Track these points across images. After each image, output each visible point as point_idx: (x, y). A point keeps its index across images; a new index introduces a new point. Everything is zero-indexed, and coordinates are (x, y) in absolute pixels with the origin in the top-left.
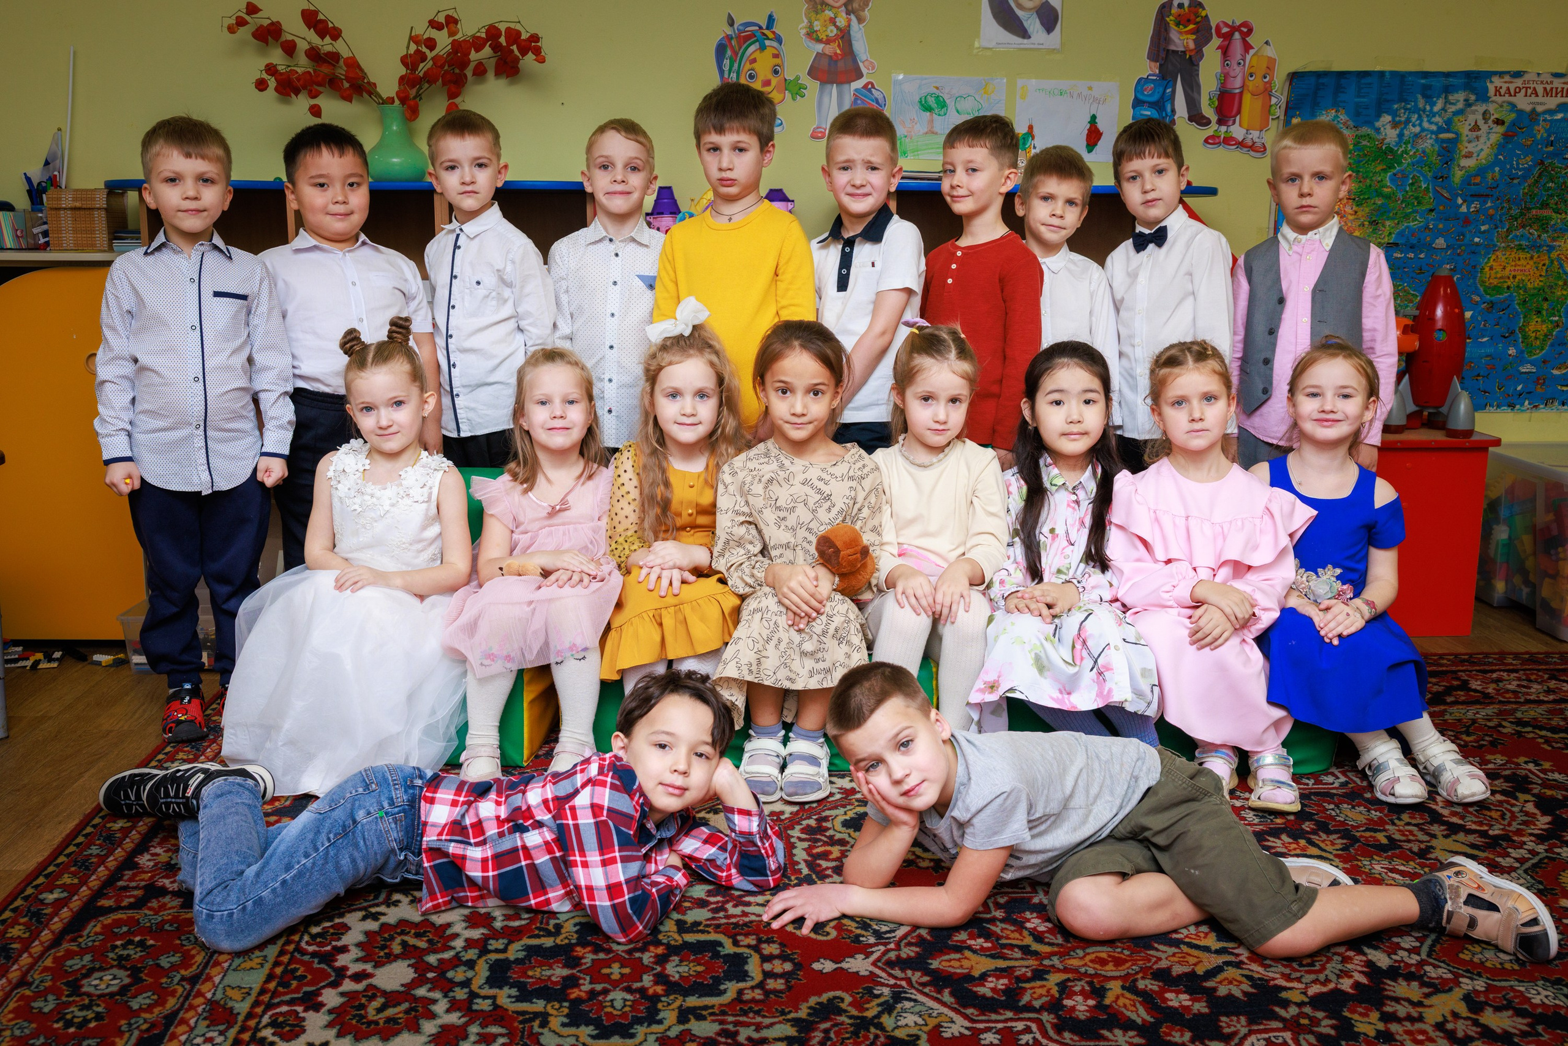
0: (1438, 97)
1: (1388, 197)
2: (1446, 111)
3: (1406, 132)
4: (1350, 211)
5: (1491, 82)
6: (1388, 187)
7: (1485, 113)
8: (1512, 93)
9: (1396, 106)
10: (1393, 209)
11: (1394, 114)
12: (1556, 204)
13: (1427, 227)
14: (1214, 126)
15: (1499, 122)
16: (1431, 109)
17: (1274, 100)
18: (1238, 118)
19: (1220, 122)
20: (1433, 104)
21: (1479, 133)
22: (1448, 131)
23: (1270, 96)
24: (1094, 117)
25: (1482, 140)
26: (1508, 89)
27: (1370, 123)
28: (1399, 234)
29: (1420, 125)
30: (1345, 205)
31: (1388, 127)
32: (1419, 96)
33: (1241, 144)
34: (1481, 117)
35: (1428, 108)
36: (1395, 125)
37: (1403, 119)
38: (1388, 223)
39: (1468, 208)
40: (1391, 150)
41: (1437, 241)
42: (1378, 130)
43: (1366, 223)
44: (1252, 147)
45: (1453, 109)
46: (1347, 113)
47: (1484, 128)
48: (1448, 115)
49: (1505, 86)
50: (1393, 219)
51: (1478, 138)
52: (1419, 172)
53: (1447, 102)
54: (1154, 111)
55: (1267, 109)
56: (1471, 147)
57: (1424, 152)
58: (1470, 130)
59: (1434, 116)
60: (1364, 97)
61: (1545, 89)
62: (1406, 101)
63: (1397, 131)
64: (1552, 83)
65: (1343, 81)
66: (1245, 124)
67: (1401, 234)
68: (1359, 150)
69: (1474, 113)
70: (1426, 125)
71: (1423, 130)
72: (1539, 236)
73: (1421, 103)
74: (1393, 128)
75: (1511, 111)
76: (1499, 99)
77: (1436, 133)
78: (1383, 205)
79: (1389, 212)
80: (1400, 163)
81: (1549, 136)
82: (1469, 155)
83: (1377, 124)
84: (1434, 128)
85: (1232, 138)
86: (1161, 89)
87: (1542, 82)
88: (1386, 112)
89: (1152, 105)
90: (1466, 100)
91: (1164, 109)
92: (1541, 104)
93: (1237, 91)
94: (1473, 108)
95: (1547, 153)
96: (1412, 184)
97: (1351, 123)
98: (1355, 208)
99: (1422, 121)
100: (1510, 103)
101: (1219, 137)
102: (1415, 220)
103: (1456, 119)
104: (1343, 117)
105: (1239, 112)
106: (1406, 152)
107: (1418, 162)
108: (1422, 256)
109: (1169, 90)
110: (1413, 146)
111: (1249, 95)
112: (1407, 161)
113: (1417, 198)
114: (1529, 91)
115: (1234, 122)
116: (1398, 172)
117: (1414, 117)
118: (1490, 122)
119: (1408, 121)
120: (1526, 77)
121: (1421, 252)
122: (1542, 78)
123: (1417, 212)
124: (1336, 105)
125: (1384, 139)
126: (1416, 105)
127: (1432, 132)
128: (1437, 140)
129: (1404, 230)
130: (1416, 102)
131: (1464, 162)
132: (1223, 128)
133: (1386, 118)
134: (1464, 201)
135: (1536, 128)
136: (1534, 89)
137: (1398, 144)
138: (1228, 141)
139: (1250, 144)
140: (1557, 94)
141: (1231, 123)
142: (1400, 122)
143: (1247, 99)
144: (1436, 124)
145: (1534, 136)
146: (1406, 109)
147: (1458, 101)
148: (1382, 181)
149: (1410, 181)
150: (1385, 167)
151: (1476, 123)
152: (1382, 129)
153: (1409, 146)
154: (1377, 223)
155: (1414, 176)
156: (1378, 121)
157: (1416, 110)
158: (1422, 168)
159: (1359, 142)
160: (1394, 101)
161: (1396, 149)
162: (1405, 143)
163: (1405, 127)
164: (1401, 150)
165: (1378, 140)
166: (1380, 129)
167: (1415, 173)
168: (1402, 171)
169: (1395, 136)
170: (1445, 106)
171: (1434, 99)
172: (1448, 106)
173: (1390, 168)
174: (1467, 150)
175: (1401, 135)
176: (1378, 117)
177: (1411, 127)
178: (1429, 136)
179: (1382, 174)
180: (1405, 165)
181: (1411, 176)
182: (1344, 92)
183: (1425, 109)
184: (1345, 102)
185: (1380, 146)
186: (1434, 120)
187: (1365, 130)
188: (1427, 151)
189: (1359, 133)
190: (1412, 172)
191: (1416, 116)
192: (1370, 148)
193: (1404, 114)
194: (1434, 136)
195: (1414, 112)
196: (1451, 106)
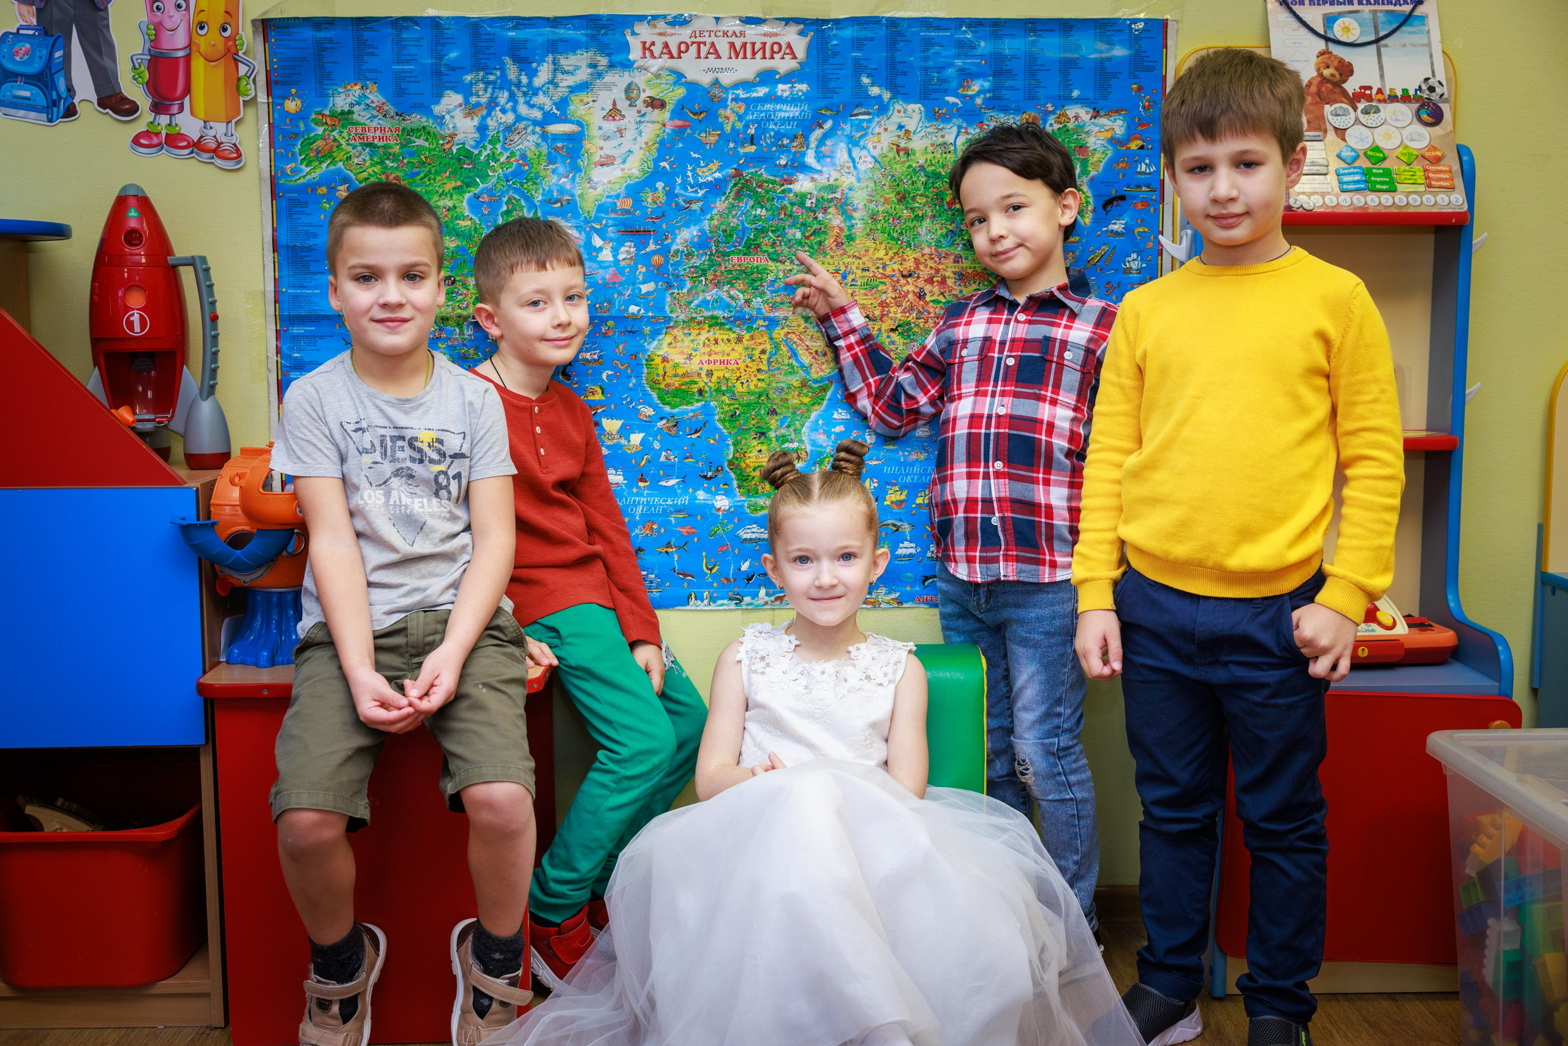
0: (542, 60)
1: (467, 236)
2: (556, 86)
3: (491, 123)
5: (634, 34)
6: (465, 218)
7: (629, 89)
8: (675, 53)
9: (468, 78)
11: (467, 91)
12: (774, 245)
14: (145, 118)
15: (656, 103)
16: (530, 83)
17: (243, 70)
18: (187, 101)
19: (158, 108)
20: (532, 74)
21: (622, 123)
22: (564, 119)
23: (236, 61)
25: (629, 134)
26: (666, 45)
27: (424, 108)
29: (514, 109)
31: (458, 113)
32: (508, 60)
33: (198, 146)
34: (623, 96)
35: (524, 80)
36: (470, 110)
37: (484, 100)
39: (615, 254)
40: (469, 155)
42: (440, 119)
44: (217, 151)
45: (568, 81)
46: (381, 91)
47: (631, 115)
48: (561, 92)
49: (659, 41)
51: (620, 132)
52: (517, 191)
53: (557, 68)
54: (36, 90)
55: (234, 85)
56: (609, 148)
57: (523, 156)
58: (606, 118)
59: (535, 94)
60: (408, 62)
61: (732, 45)
62: (487, 70)
63: (476, 121)
64: (742, 34)
65: (367, 35)
66: (200, 112)
68: (412, 154)
69: (608, 87)
70: (523, 109)
71: (519, 118)
72: (747, 302)
73: (512, 71)
74: (467, 115)
75: (675, 83)
76: (649, 62)
77: (542, 124)
78: (461, 250)
80: (484, 177)
81: (747, 127)
82: (607, 162)
83: (437, 109)
84: (537, 114)
85: (181, 136)
86: (45, 52)
87: (725, 34)
88: (452, 89)
89: (31, 79)
90: (592, 66)
91: (54, 87)
92: (727, 69)
93: (181, 54)
94: (607, 79)
95: (746, 155)
97: (390, 108)
99: (516, 103)
100: (673, 71)
101: (158, 134)
103: (575, 99)
104: (375, 97)
105: (187, 90)
106: (493, 157)
107: (515, 174)
109: (58, 54)
110: (504, 148)
111: (202, 60)
112: (495, 175)
114: (704, 50)
115: (181, 109)
116: (482, 192)
117: (503, 97)
118: (639, 103)
119: (492, 104)
120: (697, 25)
122: (723, 27)
124: (361, 76)
125: (452, 136)
126: (504, 75)
127: (535, 123)
128: (544, 136)
130: (503, 69)
131: (600, 174)
132: (164, 119)
133: (452, 100)
134: (606, 242)
135: (721, 112)
136: (713, 45)
137: (478, 144)
138: (174, 140)
139: (213, 146)
140: (754, 53)
141: (175, 109)
142: (478, 105)
143: (199, 66)
144: (541, 108)
145: (721, 127)
146: (487, 83)
147: (577, 68)
148: (455, 207)
149: (505, 208)
150: (459, 183)
151: (614, 104)
152: (447, 117)
153: (499, 146)
154: (453, 282)
155: (510, 199)
156: (437, 103)
157: (505, 84)
158: (522, 185)
159: (411, 142)
160: (464, 70)
161: (476, 152)
162: (490, 142)
163: (489, 114)
164: (484, 154)
165: (444, 138)
166: (443, 117)
167: (511, 193)
168: (490, 191)
169: (473, 130)
170: (554, 76)
171: (534, 65)
172: (560, 76)
173: (468, 185)
174: (602, 153)
175: (482, 129)
176: (438, 96)
177: (500, 115)
178: (530, 129)
179: (455, 197)
180: (494, 180)
181: (505, 199)
182: (372, 54)
183: (520, 82)
184: (375, 71)
185: (447, 146)
186: (535, 100)
187: (417, 120)
188: (528, 154)
189: (407, 124)
190: (507, 192)
191: (506, 94)
192: (430, 150)
193: (486, 90)
194: (538, 129)
195: (501, 88)
196: (565, 77)
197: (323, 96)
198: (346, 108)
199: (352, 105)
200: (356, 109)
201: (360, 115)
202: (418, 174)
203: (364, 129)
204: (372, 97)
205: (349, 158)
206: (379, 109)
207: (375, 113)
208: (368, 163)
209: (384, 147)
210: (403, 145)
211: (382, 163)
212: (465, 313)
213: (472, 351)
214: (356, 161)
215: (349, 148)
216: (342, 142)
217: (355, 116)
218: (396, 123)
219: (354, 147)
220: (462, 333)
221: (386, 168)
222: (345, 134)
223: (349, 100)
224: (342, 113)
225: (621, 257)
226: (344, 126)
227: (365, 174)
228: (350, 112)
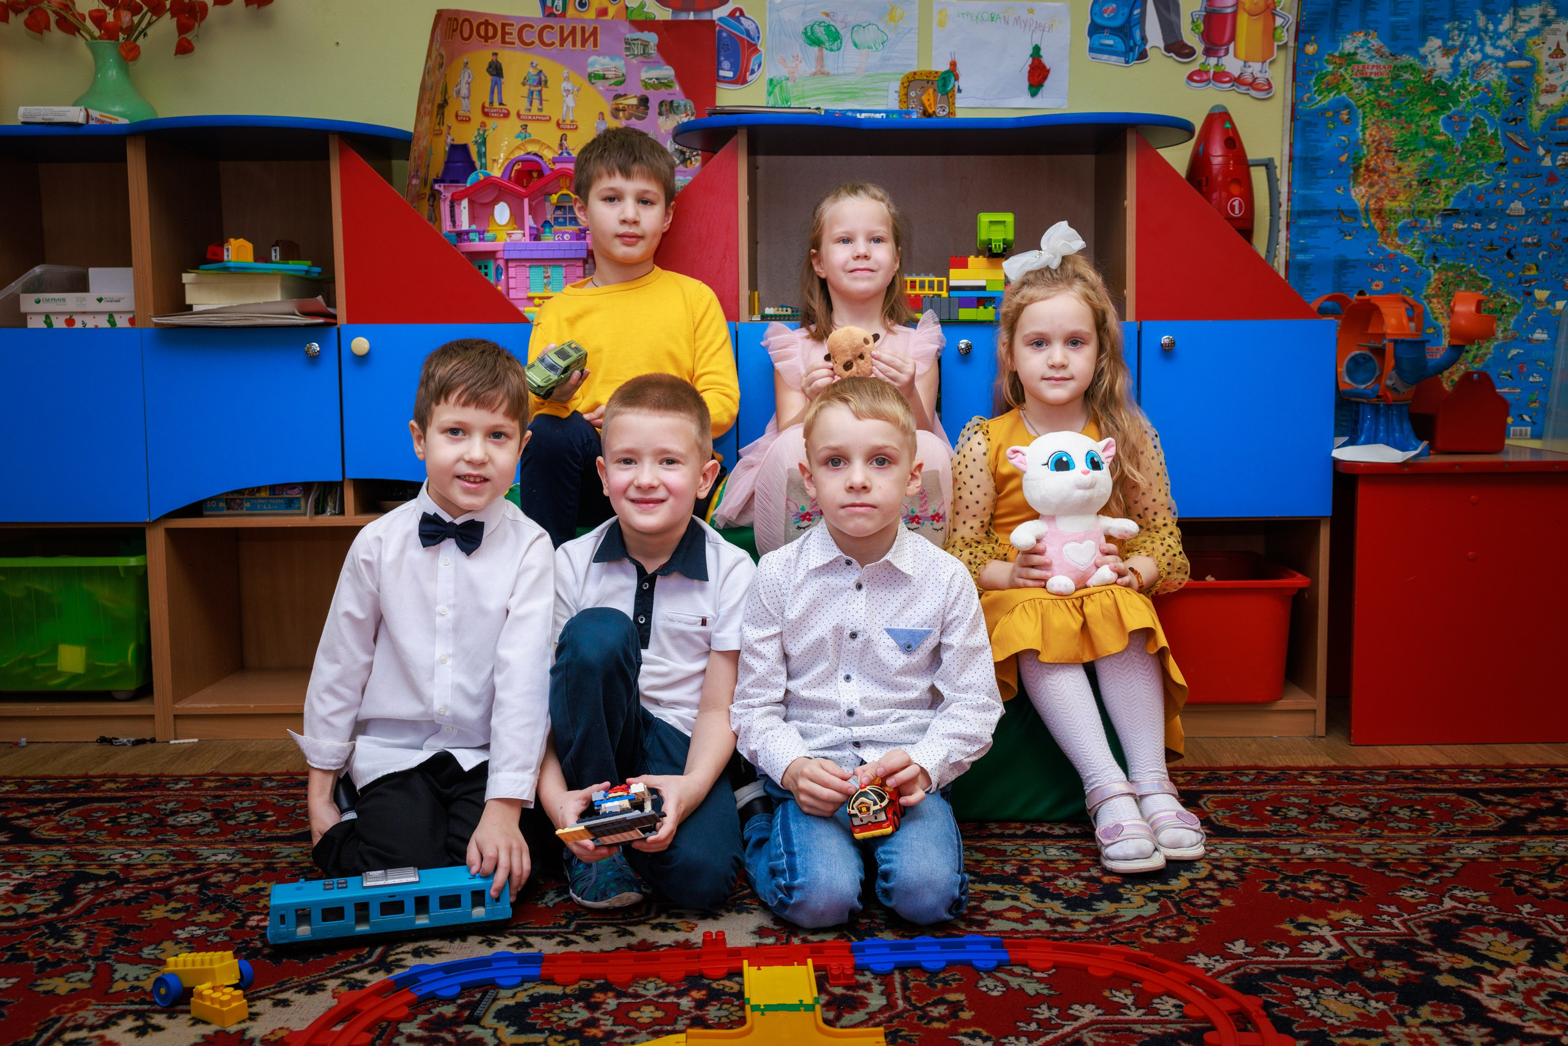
0: (1505, 12)
1: (1441, 147)
2: (1516, 32)
3: (1463, 61)
4: (1391, 168)
6: (1441, 134)
9: (1447, 26)
10: (1450, 163)
11: (1445, 36)
13: (1497, 188)
14: (1200, 58)
16: (1496, 29)
17: (1279, 21)
18: (1232, 46)
19: (1208, 52)
20: (1498, 22)
21: (1563, 60)
22: (1520, 57)
23: (1274, 15)
24: (1037, 49)
27: (1412, 50)
28: (1459, 196)
29: (1482, 50)
30: (1383, 160)
31: (1438, 54)
32: (1478, 12)
33: (1238, 81)
34: (1564, 38)
35: (1491, 27)
36: (1447, 51)
37: (1457, 43)
38: (1444, 182)
39: (1554, 160)
40: (1443, 85)
41: (1512, 205)
42: (1423, 58)
43: (1415, 183)
45: (1523, 28)
46: (1380, 37)
48: (1519, 36)
50: (1450, 176)
51: (1561, 66)
52: (1482, 112)
53: (1517, 19)
54: (1118, 39)
56: (1553, 79)
57: (1488, 86)
58: (1551, 56)
59: (1500, 38)
60: (1401, 15)
62: (1460, 19)
63: (1451, 60)
67: (1462, 197)
68: (1400, 86)
69: (1554, 32)
70: (1489, 50)
71: (1485, 57)
73: (1481, 21)
74: (1444, 55)
77: (1504, 60)
78: (1436, 158)
79: (1445, 167)
80: (1456, 102)
82: (1551, 90)
83: (1423, 51)
84: (1500, 53)
85: (1225, 74)
86: (1126, 10)
88: (1434, 35)
89: (1115, 31)
90: (1543, 16)
91: (1131, 36)
93: (1229, 10)
94: (1554, 26)
96: (1474, 130)
97: (1386, 50)
98: (1398, 163)
99: (1483, 45)
101: (1207, 72)
102: (1480, 177)
103: (1530, 41)
104: (1375, 42)
106: (1464, 87)
107: (1481, 100)
108: (1493, 226)
109: (1137, 12)
110: (1473, 80)
112: (1465, 100)
113: (1481, 148)
115: (1227, 52)
116: (1455, 114)
117: (1473, 41)
119: (1464, 46)
121: (1491, 221)
123: (1483, 166)
124: (1365, 26)
125: (1432, 71)
126: (1475, 24)
127: (1498, 60)
128: (1505, 70)
129: (1466, 192)
130: (1474, 19)
131: (1544, 99)
132: (1213, 61)
133: (1435, 43)
134: (1548, 151)
137: (1453, 77)
138: (1220, 76)
141: (1222, 53)
142: (1454, 47)
144: (1503, 48)
146: (1461, 30)
147: (1532, 17)
148: (1432, 126)
149: (1472, 126)
150: (1435, 108)
151: (1558, 45)
152: (1429, 57)
153: (1468, 79)
154: (1429, 183)
155: (1476, 119)
156: (1423, 46)
157: (1475, 31)
158: (1486, 107)
159: (1399, 76)
160: (1443, 20)
161: (1450, 83)
162: (1461, 76)
163: (1461, 54)
164: (1456, 84)
165: (1424, 72)
166: (1426, 57)
167: (1477, 114)
168: (1460, 113)
169: (1448, 66)
170: (1514, 24)
171: (1500, 15)
172: (1519, 24)
173: (1443, 109)
174: (1547, 83)
175: (1455, 65)
176: (1424, 40)
177: (1469, 54)
178: (1494, 65)
179: (1432, 118)
180: (1463, 105)
181: (1472, 119)
182: (1374, 9)
183: (1487, 29)
184: (1376, 22)
185: (1427, 79)
186: (1499, 43)
187: (1406, 59)
188: (1493, 84)
189: (1398, 63)
190: (1474, 113)
191: (1475, 38)
192: (1414, 82)
193: (1459, 36)
194: (1500, 65)
195: (1472, 34)
196: (1522, 24)
197: (1335, 41)
198: (1352, 51)
199: (1357, 48)
200: (1360, 51)
201: (1363, 56)
202: (1403, 101)
203: (1364, 67)
204: (1373, 42)
205: (1351, 89)
206: (1378, 51)
207: (1374, 54)
208: (1365, 93)
209: (1378, 80)
210: (1394, 79)
211: (1376, 92)
212: (1437, 207)
213: (1439, 237)
214: (1356, 91)
215: (1352, 82)
216: (1347, 76)
217: (1358, 57)
218: (1391, 62)
219: (1356, 80)
220: (1432, 223)
221: (1378, 96)
222: (1349, 71)
223: (1355, 44)
224: (1349, 54)
225: (1558, 163)
226: (1349, 65)
227: (1362, 102)
228: (1355, 54)
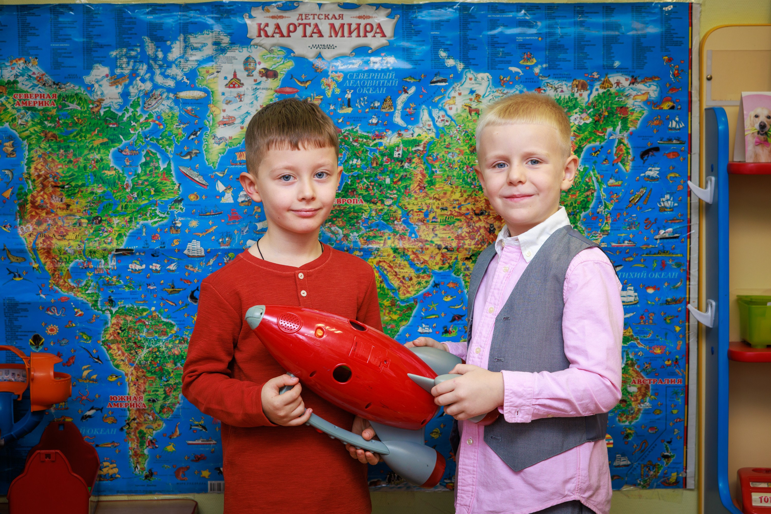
0: (175, 39)
1: (112, 183)
2: (187, 60)
3: (133, 90)
4: (60, 204)
5: (251, 17)
6: (111, 169)
7: (247, 61)
8: (285, 32)
9: (114, 54)
10: (120, 201)
11: (113, 64)
12: (367, 189)
13: (173, 226)
15: (269, 74)
16: (165, 58)
20: (167, 50)
21: (241, 90)
22: (192, 87)
25: (247, 99)
26: (278, 26)
27: (77, 79)
28: (132, 236)
29: (152, 79)
30: (51, 196)
31: (105, 83)
32: (146, 39)
34: (242, 67)
35: (160, 55)
36: (115, 80)
37: (127, 72)
38: (115, 220)
39: (235, 197)
40: (113, 116)
41: (189, 245)
42: (90, 88)
43: (84, 221)
45: (196, 56)
46: (41, 64)
47: (248, 83)
48: (191, 65)
49: (272, 23)
50: (123, 214)
51: (240, 96)
52: (154, 146)
53: (187, 46)
56: (231, 110)
57: (159, 117)
58: (228, 86)
59: (169, 65)
60: (64, 41)
61: (332, 26)
62: (130, 47)
63: (120, 89)
64: (341, 17)
65: (29, 19)
67: (136, 236)
68: (66, 116)
69: (230, 60)
70: (159, 79)
71: (156, 86)
72: (346, 236)
73: (150, 48)
74: (112, 84)
75: (285, 57)
76: (263, 40)
77: (174, 91)
78: (107, 195)
79: (116, 205)
80: (127, 135)
81: (344, 92)
82: (228, 122)
83: (87, 79)
84: (171, 83)
87: (327, 17)
88: (100, 62)
90: (217, 43)
92: (329, 47)
94: (229, 54)
95: (345, 116)
96: (146, 164)
97: (48, 78)
98: (66, 200)
99: (153, 74)
100: (283, 47)
102: (155, 215)
103: (202, 71)
104: (36, 69)
106: (134, 118)
107: (152, 132)
108: (172, 267)
110: (143, 111)
112: (136, 132)
113: (153, 184)
114: (309, 30)
116: (125, 147)
117: (143, 69)
118: (256, 73)
119: (134, 74)
120: (302, 9)
121: (171, 262)
122: (324, 12)
123: (156, 204)
124: (25, 53)
125: (100, 101)
126: (143, 51)
127: (169, 90)
128: (177, 101)
129: (140, 231)
130: (142, 46)
131: (222, 132)
133: (100, 71)
134: (228, 188)
135: (324, 81)
136: (316, 26)
137: (122, 107)
140: (350, 33)
142: (122, 76)
144: (174, 78)
145: (323, 93)
146: (130, 58)
147: (205, 45)
148: (102, 160)
149: (143, 160)
150: (106, 140)
151: (235, 75)
152: (96, 86)
153: (139, 109)
154: (100, 221)
155: (148, 152)
156: (88, 74)
157: (144, 58)
158: (158, 141)
159: (65, 106)
160: (110, 47)
161: (120, 114)
162: (132, 106)
163: (131, 83)
164: (127, 115)
165: (93, 102)
166: (93, 86)
167: (149, 148)
168: (131, 146)
169: (118, 96)
170: (185, 52)
171: (168, 43)
172: (190, 52)
173: (113, 141)
174: (223, 114)
175: (125, 95)
176: (88, 69)
177: (140, 83)
178: (165, 95)
179: (102, 151)
180: (135, 137)
181: (144, 153)
182: (34, 34)
183: (156, 57)
184: (36, 48)
185: (96, 110)
186: (169, 72)
187: (71, 88)
188: (164, 116)
189: (62, 92)
190: (145, 146)
191: (145, 67)
192: (81, 113)
193: (128, 63)
194: (171, 95)
195: (141, 62)
196: (194, 52)
198: (12, 79)
199: (16, 76)
200: (20, 79)
201: (23, 84)
202: (71, 132)
203: (26, 96)
204: (33, 69)
205: (14, 120)
206: (39, 79)
207: (35, 82)
208: (30, 124)
209: (43, 110)
210: (59, 109)
211: (41, 123)
212: (109, 247)
213: (114, 279)
214: (20, 122)
215: (14, 112)
216: (9, 106)
217: (19, 85)
218: (53, 90)
219: (19, 110)
220: (106, 263)
221: (45, 127)
222: (11, 100)
223: (14, 72)
224: (9, 83)
225: (240, 200)
226: (10, 94)
227: (27, 133)
228: (15, 82)
